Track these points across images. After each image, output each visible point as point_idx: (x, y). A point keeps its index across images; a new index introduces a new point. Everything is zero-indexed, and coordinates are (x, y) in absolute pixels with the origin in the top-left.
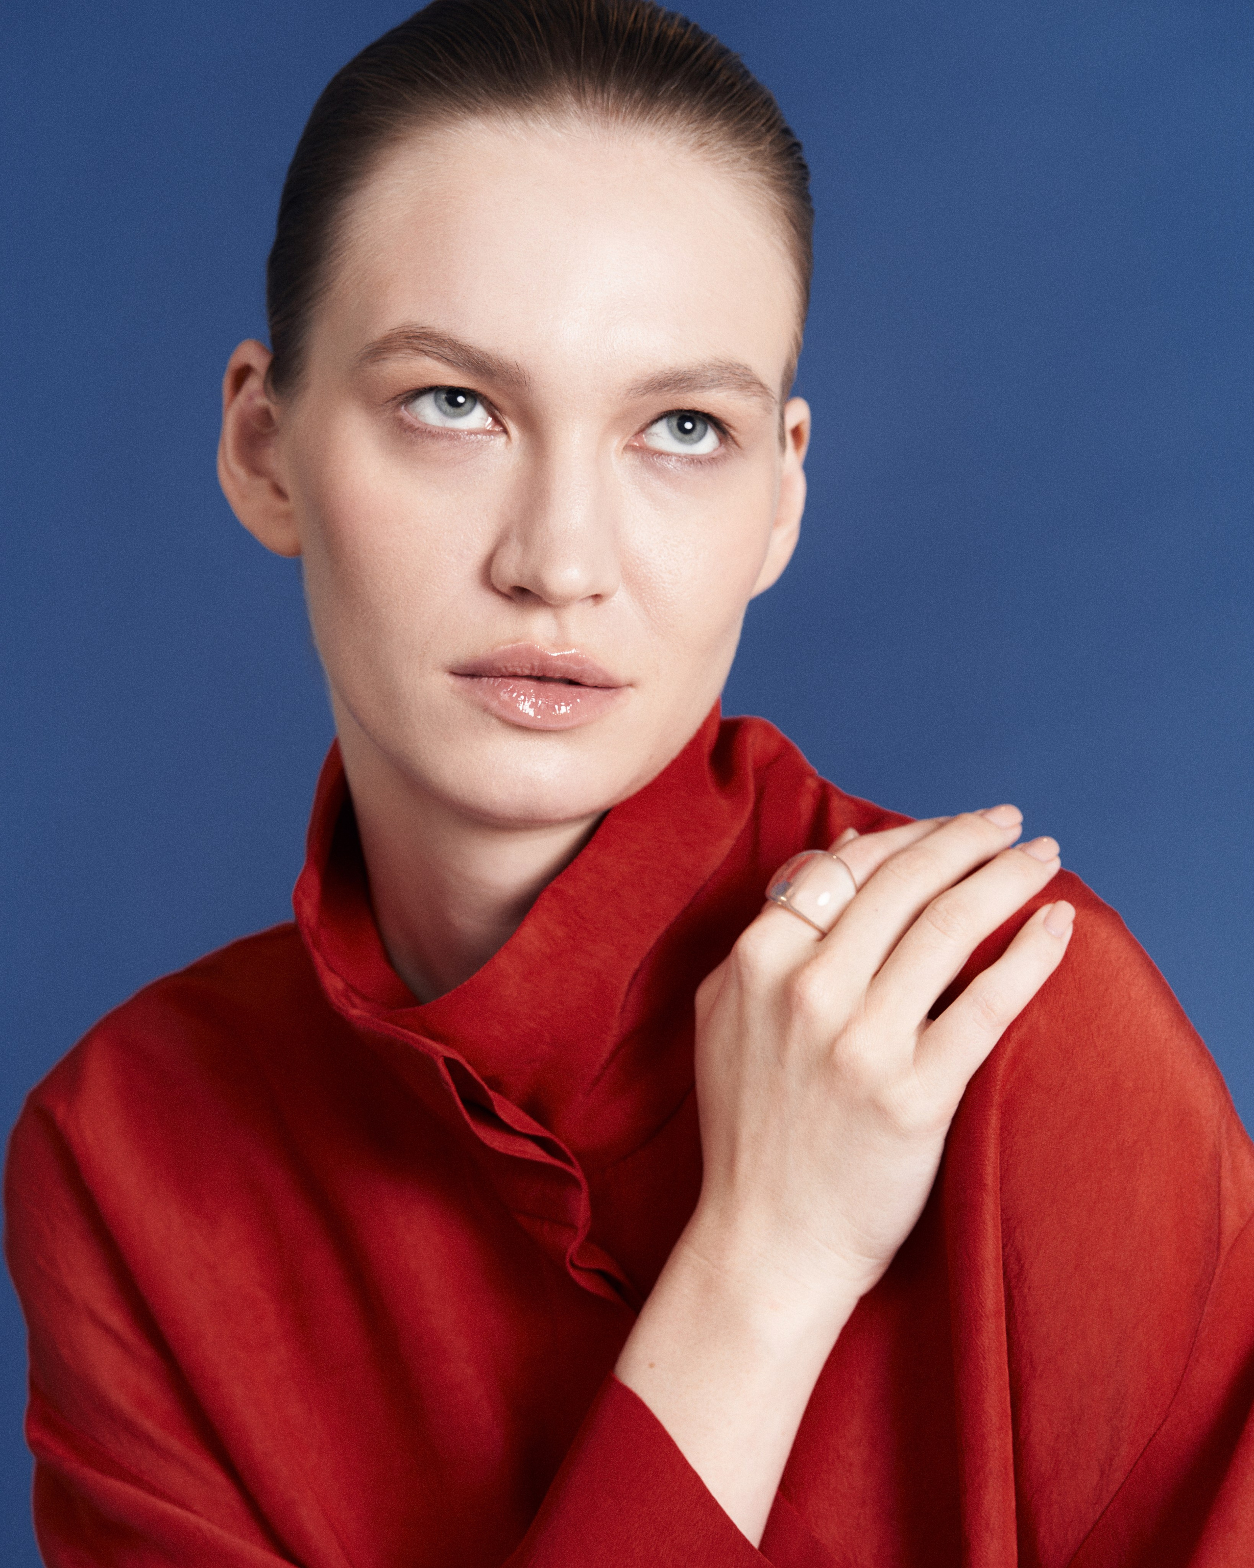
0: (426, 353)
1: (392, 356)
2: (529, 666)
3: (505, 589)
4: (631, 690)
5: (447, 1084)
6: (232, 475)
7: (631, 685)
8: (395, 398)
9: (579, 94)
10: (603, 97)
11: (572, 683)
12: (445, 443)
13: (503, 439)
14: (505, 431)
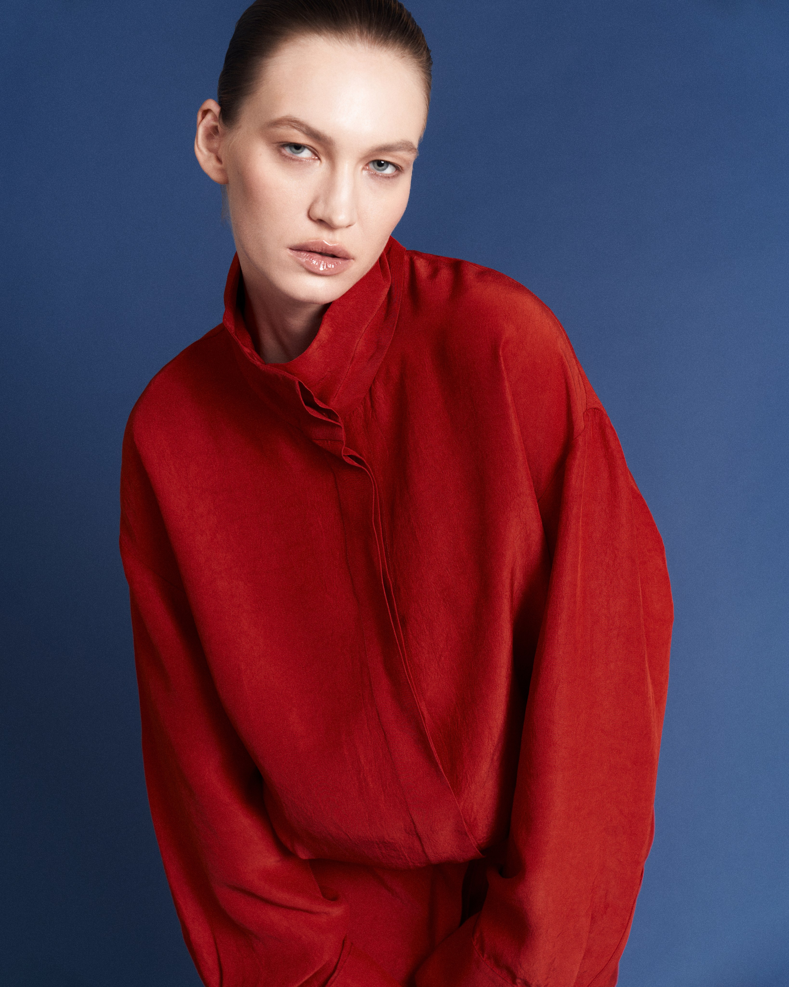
0: (294, 127)
1: (282, 127)
2: (321, 249)
3: (315, 219)
4: (352, 260)
5: (298, 391)
6: (201, 151)
7: (353, 259)
8: (280, 142)
9: (361, 34)
10: (370, 35)
11: (334, 256)
12: (297, 163)
13: (319, 162)
14: (319, 159)
